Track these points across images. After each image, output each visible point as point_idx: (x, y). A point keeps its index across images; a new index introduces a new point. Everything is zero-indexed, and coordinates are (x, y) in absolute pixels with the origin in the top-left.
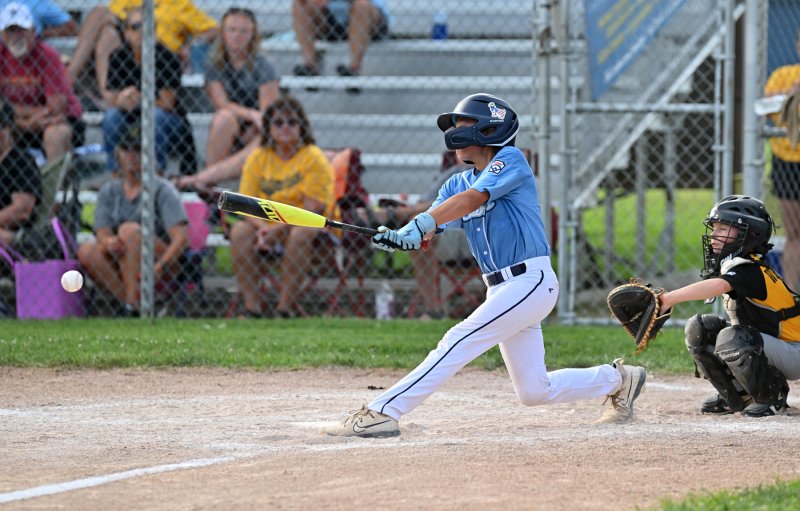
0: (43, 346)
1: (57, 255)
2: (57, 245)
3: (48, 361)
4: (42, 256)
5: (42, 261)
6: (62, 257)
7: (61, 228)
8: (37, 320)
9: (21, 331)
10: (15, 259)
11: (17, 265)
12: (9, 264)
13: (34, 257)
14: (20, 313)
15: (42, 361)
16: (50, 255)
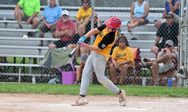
0: (68, 90)
1: (71, 70)
2: (72, 68)
3: (69, 93)
4: (68, 70)
5: (68, 71)
6: (72, 71)
7: (73, 64)
8: (67, 85)
9: (64, 87)
10: (62, 71)
11: (63, 72)
12: (61, 72)
13: (66, 71)
14: (63, 83)
15: (68, 93)
16: (70, 70)
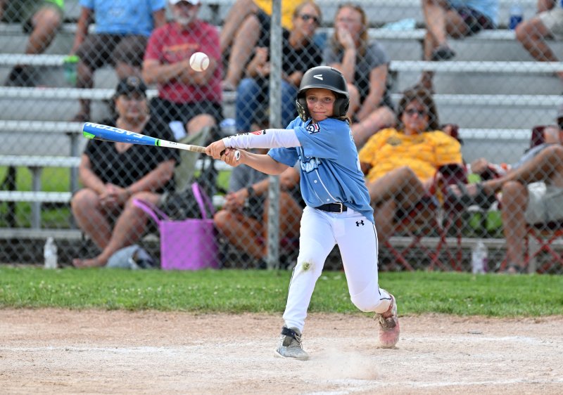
0: (184, 293)
1: (196, 214)
2: (196, 207)
3: (188, 306)
4: (184, 215)
5: (183, 220)
6: (200, 216)
7: (200, 192)
8: (178, 271)
9: (165, 280)
10: (160, 218)
11: (162, 223)
12: (156, 223)
13: (177, 217)
14: (164, 264)
15: (183, 306)
16: (190, 215)
